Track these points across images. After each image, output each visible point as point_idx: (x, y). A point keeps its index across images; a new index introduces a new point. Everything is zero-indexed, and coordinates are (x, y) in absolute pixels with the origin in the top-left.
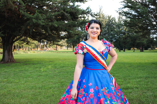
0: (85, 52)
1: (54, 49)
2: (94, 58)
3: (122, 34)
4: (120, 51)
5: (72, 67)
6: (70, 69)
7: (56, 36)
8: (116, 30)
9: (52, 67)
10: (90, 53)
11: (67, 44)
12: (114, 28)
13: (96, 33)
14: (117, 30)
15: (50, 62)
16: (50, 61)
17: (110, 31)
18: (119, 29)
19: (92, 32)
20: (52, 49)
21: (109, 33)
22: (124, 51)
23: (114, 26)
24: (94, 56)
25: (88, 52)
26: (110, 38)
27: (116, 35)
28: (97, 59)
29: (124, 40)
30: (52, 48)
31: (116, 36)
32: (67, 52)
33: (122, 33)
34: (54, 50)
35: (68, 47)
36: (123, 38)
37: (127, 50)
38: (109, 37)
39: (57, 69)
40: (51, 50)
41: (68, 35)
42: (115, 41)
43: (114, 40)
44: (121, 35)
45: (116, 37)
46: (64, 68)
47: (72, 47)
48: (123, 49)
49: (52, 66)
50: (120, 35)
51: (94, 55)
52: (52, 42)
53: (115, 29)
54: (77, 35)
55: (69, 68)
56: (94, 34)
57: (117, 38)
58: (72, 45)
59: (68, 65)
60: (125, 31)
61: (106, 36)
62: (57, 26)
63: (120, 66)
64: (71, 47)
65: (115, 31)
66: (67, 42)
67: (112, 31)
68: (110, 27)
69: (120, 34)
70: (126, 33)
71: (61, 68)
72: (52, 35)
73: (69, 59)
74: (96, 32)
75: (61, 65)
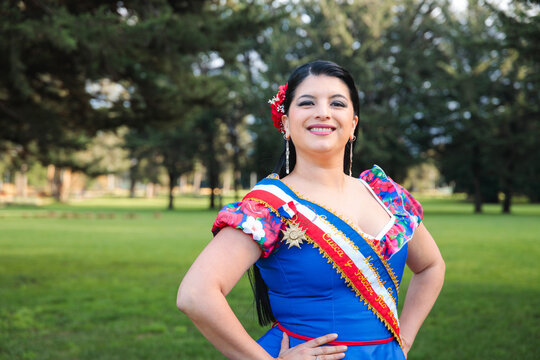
0: (296, 243)
1: (43, 195)
2: (343, 276)
3: (489, 94)
4: (478, 210)
5: (168, 316)
6: (159, 332)
7: (59, 108)
8: (451, 69)
9: (37, 317)
10: (321, 250)
11: (130, 157)
12: (439, 55)
13: (334, 129)
14: (460, 70)
15: (24, 287)
16: (23, 280)
17: (414, 76)
18: (473, 63)
19: (309, 124)
20: (26, 190)
21: (408, 90)
22: (506, 209)
23: (442, 44)
24: (343, 267)
25: (310, 241)
26: (416, 121)
27: (452, 105)
28: (356, 281)
29: (502, 136)
30: (29, 183)
31: (450, 112)
32: (131, 213)
33: (491, 90)
34: (39, 201)
35: (134, 177)
36: (501, 121)
37: (524, 199)
38: (406, 119)
39: (76, 331)
40: (19, 200)
41: (142, 106)
42: (447, 146)
43: (437, 136)
44: (485, 100)
45: (454, 117)
46: (118, 326)
47: (165, 178)
48: (502, 197)
49: (39, 309)
50: (478, 101)
51: (346, 258)
52: (33, 146)
53: (446, 60)
54: (203, 102)
55: (156, 326)
56: (323, 135)
57: (461, 120)
58: (165, 164)
59: (144, 303)
60: (513, 75)
61: (390, 109)
62: (71, 42)
63: (476, 311)
64: (155, 181)
65: (449, 77)
66: (130, 146)
67: (425, 75)
68: (412, 52)
69: (481, 94)
70: (516, 92)
71: (101, 326)
72: (37, 99)
73: (146, 265)
74: (331, 123)
75: (99, 304)
